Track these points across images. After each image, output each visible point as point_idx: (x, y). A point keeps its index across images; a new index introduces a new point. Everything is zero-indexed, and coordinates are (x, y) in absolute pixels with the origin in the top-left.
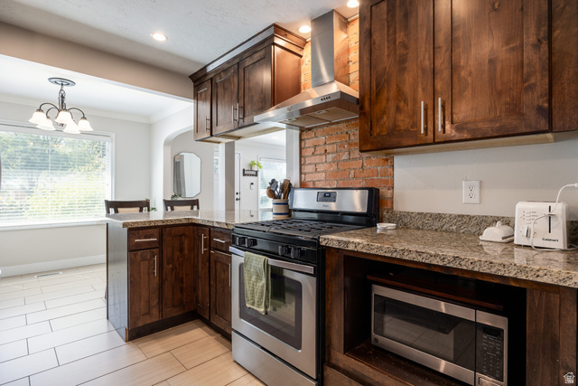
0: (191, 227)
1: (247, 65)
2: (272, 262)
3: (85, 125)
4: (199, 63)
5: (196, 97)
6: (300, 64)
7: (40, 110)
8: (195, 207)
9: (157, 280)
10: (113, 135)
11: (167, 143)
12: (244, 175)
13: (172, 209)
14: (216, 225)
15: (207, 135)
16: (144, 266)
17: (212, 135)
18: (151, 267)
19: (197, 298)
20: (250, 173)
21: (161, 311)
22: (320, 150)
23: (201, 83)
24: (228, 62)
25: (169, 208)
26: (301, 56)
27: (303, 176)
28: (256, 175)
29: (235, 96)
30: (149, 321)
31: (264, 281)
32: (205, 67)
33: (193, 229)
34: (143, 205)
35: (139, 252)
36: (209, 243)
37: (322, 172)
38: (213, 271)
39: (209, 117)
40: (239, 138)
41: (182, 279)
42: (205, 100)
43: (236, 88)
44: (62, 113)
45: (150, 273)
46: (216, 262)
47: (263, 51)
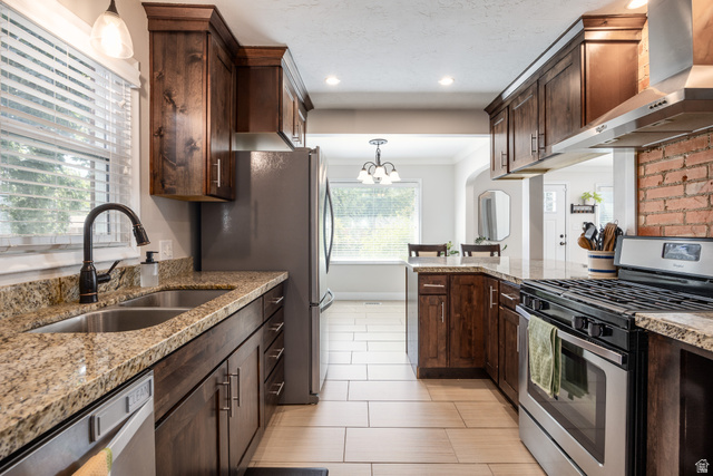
0: (481, 277)
1: (548, 79)
2: (563, 335)
3: (395, 176)
4: (492, 93)
5: (493, 130)
6: (635, 54)
7: (364, 169)
8: (496, 254)
9: (444, 326)
10: (420, 181)
11: (469, 183)
12: (572, 211)
13: (470, 255)
14: (504, 278)
15: (503, 172)
16: (432, 310)
17: (508, 172)
18: (438, 313)
19: (486, 355)
20: (582, 208)
21: (448, 358)
22: (675, 177)
23: (497, 113)
24: (526, 82)
25: (466, 253)
26: (637, 42)
27: (642, 218)
28: (593, 211)
29: (534, 122)
30: (436, 366)
31: (551, 357)
32: (500, 96)
33: (483, 279)
34: (441, 250)
35: (428, 297)
36: (497, 297)
37: (678, 211)
38: (502, 329)
39: (505, 152)
40: (546, 170)
41: (471, 331)
42: (502, 132)
43: (536, 112)
44: (379, 168)
45: (438, 319)
46: (505, 320)
47: (570, 56)
